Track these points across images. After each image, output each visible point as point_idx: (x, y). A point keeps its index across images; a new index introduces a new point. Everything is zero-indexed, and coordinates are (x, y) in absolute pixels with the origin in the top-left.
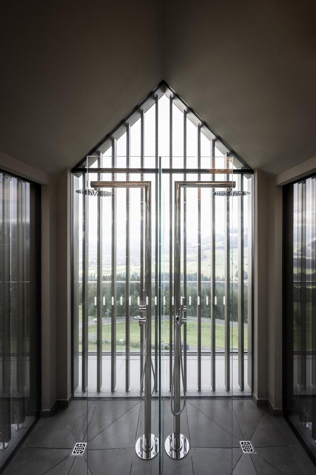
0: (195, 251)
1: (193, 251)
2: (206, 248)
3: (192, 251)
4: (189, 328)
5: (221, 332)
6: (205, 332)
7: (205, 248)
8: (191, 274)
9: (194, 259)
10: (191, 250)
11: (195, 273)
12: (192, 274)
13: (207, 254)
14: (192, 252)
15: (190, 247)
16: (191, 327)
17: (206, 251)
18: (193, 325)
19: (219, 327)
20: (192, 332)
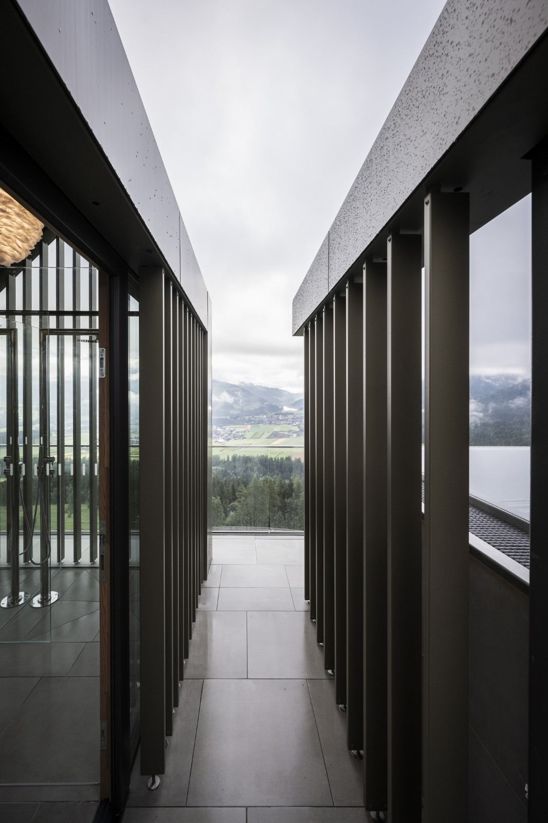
0: (287, 420)
1: (285, 420)
3: (282, 420)
8: (280, 459)
9: (286, 433)
10: (281, 418)
11: (287, 456)
12: (282, 459)
14: (282, 422)
15: (279, 414)
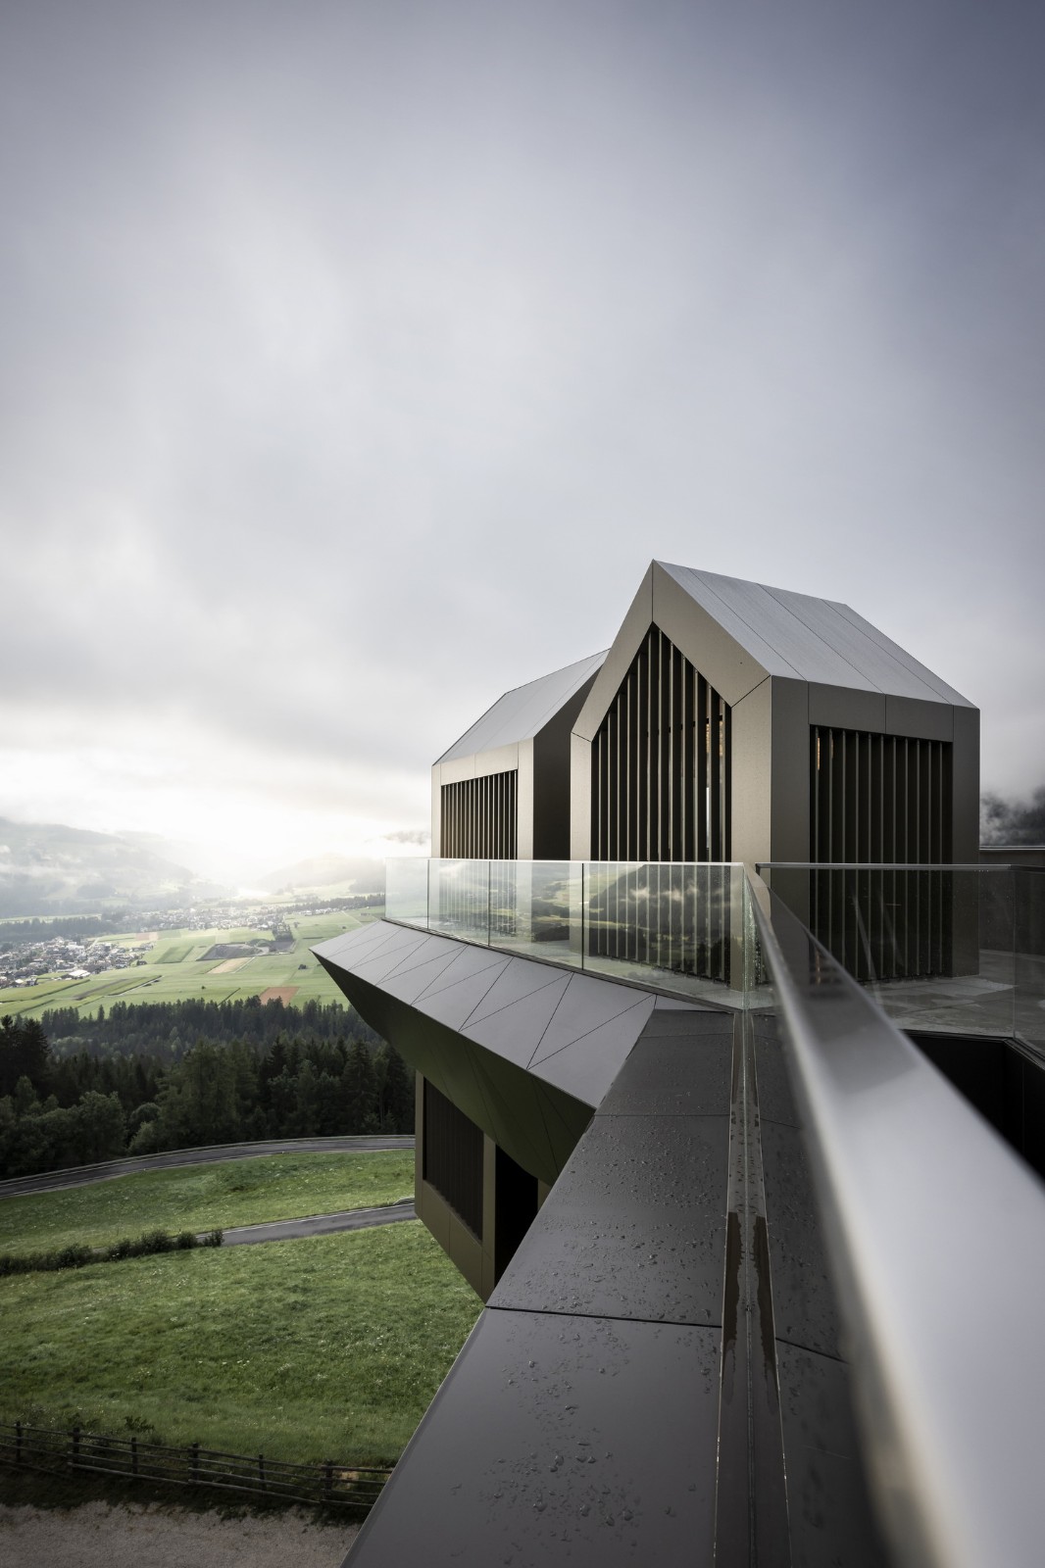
2: (290, 905)
4: (249, 1181)
5: (359, 1171)
6: (307, 1181)
7: (285, 905)
8: (233, 1003)
9: (245, 946)
11: (251, 997)
12: (239, 1003)
13: (292, 927)
16: (256, 1177)
17: (290, 916)
18: (262, 1167)
19: (350, 1160)
20: (263, 1190)
